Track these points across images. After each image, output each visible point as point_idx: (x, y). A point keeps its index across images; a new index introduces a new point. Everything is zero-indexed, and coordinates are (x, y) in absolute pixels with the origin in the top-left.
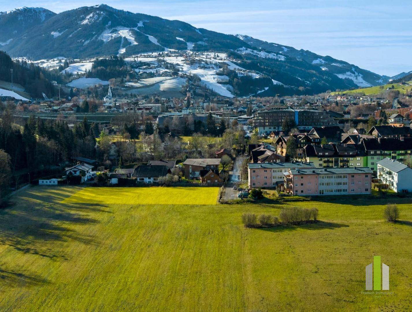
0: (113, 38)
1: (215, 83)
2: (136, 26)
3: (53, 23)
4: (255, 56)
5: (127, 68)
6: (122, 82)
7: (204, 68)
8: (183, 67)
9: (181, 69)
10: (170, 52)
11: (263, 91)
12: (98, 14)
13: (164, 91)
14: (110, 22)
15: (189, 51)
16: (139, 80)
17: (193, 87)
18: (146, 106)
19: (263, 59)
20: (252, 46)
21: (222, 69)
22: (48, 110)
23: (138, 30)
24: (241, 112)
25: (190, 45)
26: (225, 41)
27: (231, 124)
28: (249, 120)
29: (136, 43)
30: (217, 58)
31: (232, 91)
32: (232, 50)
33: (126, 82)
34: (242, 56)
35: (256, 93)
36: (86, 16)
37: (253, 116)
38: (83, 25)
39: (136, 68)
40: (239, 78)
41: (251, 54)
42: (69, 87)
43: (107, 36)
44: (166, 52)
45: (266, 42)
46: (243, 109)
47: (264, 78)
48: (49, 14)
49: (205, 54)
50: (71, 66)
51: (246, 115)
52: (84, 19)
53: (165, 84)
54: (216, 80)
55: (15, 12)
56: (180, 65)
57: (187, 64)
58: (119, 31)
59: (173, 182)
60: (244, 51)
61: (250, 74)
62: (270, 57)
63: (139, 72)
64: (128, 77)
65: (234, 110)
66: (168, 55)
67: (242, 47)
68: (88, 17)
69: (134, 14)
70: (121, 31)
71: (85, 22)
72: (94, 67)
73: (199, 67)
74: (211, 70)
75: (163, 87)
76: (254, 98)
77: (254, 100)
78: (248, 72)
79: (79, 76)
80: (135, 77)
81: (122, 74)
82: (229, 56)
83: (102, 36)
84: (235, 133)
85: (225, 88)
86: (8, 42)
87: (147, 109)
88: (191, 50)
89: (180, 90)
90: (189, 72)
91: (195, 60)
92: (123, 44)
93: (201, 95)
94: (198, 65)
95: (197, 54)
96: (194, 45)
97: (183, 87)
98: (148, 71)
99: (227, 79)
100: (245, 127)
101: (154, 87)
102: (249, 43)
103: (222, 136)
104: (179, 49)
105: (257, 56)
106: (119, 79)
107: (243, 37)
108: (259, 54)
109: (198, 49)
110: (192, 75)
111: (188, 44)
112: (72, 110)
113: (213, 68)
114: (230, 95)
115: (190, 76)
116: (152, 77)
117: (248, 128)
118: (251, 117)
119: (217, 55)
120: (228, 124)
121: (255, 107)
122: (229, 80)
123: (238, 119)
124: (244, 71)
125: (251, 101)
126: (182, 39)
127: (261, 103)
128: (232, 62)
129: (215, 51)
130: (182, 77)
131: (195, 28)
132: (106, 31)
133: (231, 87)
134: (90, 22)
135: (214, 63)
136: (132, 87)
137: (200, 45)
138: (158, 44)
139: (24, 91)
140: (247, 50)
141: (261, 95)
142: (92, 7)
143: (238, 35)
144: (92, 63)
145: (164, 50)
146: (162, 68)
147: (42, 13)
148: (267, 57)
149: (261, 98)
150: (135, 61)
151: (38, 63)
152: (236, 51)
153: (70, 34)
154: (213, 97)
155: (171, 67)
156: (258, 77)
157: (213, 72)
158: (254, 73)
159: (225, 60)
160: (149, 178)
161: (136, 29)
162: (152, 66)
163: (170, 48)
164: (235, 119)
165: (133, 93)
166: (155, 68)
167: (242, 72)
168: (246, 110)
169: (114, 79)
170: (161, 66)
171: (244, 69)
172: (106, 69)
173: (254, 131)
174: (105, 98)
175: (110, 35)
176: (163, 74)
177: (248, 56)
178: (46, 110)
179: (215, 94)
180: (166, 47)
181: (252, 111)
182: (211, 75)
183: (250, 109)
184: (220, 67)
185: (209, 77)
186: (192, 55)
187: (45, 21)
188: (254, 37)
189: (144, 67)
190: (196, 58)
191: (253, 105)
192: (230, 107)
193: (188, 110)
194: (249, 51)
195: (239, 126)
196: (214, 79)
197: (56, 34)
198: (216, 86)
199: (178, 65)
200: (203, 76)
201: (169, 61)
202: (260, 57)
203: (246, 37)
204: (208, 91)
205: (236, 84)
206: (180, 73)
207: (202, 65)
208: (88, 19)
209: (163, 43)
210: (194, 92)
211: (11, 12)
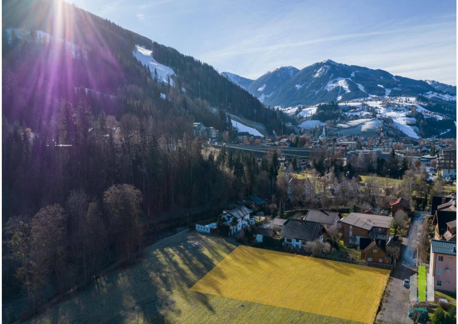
0: (334, 88)
1: (404, 124)
2: (349, 76)
3: (298, 78)
4: (440, 99)
5: (339, 111)
6: (335, 123)
7: (396, 110)
8: (380, 110)
9: (378, 112)
10: (373, 97)
11: (445, 132)
12: (325, 68)
13: (364, 132)
14: (332, 75)
15: (387, 97)
16: (347, 121)
17: (387, 128)
18: (343, 143)
19: (447, 101)
20: (438, 90)
21: (411, 111)
22: (269, 144)
23: (351, 80)
24: (424, 151)
25: (388, 91)
26: (415, 86)
27: (413, 163)
28: (432, 161)
29: (349, 91)
30: (408, 102)
31: (418, 133)
32: (420, 94)
33: (338, 123)
34: (429, 100)
35: (438, 134)
36: (317, 70)
37: (436, 156)
38: (316, 78)
39: (346, 111)
40: (425, 120)
41: (436, 97)
42: (299, 128)
43: (330, 86)
44: (370, 98)
45: (450, 85)
46: (426, 149)
47: (447, 120)
48: (295, 70)
49: (399, 98)
50: (303, 111)
51: (429, 155)
52: (316, 73)
53: (365, 125)
54: (405, 121)
55: (276, 71)
56: (378, 109)
57: (384, 107)
58: (338, 81)
59: (323, 252)
60: (430, 95)
61: (435, 116)
62: (453, 100)
63: (348, 115)
64: (339, 119)
65: (418, 150)
66: (371, 100)
67: (429, 91)
68: (318, 71)
69: (349, 66)
70: (340, 81)
71: (317, 75)
72: (318, 110)
73: (393, 109)
74: (402, 112)
75: (364, 128)
76: (437, 139)
77: (437, 141)
78: (433, 114)
79: (307, 119)
80: (345, 119)
81: (335, 117)
82: (418, 100)
83: (327, 86)
84: (416, 175)
85: (412, 130)
86: (271, 94)
87: (344, 146)
88: (388, 96)
89: (377, 131)
90: (384, 114)
91: (390, 104)
92: (340, 93)
93: (392, 136)
94: (392, 108)
95: (392, 98)
96: (390, 91)
97: (379, 128)
98: (354, 114)
99: (414, 121)
100: (428, 169)
101: (357, 128)
102: (435, 87)
103: (401, 179)
104: (379, 95)
105: (442, 99)
106: (333, 121)
107: (430, 82)
108: (443, 97)
109: (394, 94)
110: (387, 117)
111: (386, 90)
112: (286, 145)
113: (404, 110)
114: (416, 136)
115: (385, 118)
116: (357, 119)
117: (431, 170)
118: (434, 157)
119: (408, 99)
120: (410, 164)
121: (438, 147)
122: (416, 122)
123: (422, 159)
124: (429, 113)
125: (434, 142)
126: (382, 86)
127: (444, 143)
128: (420, 105)
129: (406, 95)
130: (379, 119)
131: (392, 76)
132: (329, 82)
133: (417, 128)
134: (320, 75)
135: (405, 106)
136: (341, 128)
137: (396, 90)
138: (365, 91)
139: (265, 130)
140: (433, 93)
141: (444, 137)
142: (322, 62)
143: (426, 80)
144: (316, 108)
145: (368, 96)
146: (365, 112)
147: (291, 71)
148: (451, 99)
149: (443, 139)
150: (346, 105)
151: (286, 110)
152: (424, 95)
153: (307, 86)
154: (402, 137)
155: (371, 110)
156: (441, 119)
157: (403, 114)
158: (438, 115)
159: (414, 103)
160: (297, 240)
161: (349, 79)
162: (357, 109)
163: (373, 95)
164: (418, 159)
165: (342, 133)
166: (360, 112)
167: (428, 114)
168: (429, 150)
169: (329, 121)
170: (364, 110)
171: (429, 112)
172: (325, 112)
173: (437, 174)
174: (320, 137)
175: (332, 85)
176: (365, 116)
177: (434, 100)
178: (267, 144)
179: (403, 135)
180: (370, 93)
181: (436, 151)
182: (402, 117)
183: (433, 149)
184: (410, 110)
185: (400, 119)
186: (388, 99)
187: (293, 76)
188: (440, 82)
189: (352, 110)
190: (391, 102)
191: (436, 146)
192: (415, 147)
193: (378, 148)
194: (435, 94)
195: (422, 167)
196: (404, 120)
197: (298, 86)
198: (405, 127)
199: (376, 108)
200: (395, 118)
201: (370, 105)
202: (444, 100)
203: (433, 82)
204: (399, 132)
205: (422, 126)
206: (378, 115)
207: (395, 108)
208: (319, 73)
209: (368, 90)
210: (387, 133)
211: (273, 71)
